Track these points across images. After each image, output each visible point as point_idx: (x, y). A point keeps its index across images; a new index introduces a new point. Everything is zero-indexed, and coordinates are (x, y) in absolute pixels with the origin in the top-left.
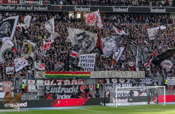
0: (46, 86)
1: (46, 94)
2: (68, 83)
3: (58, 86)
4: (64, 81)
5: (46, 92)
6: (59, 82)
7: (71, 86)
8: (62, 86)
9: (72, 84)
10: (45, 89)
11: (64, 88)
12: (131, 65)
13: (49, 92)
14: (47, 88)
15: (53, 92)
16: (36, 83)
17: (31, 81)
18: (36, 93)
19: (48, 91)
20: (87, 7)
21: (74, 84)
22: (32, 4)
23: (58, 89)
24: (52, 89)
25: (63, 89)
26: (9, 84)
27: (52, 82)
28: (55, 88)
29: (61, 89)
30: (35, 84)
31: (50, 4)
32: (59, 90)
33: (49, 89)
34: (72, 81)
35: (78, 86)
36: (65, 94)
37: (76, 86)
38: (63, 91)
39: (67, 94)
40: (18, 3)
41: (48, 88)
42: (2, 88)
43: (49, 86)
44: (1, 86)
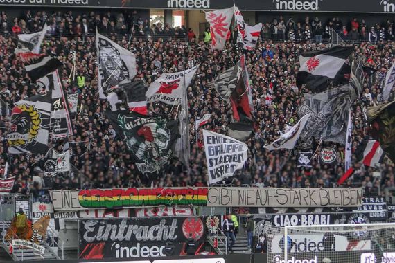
0: (86, 221)
1: (84, 243)
2: (148, 213)
3: (118, 222)
5: (86, 237)
7: (156, 221)
8: (130, 222)
9: (160, 214)
10: (83, 230)
11: (136, 226)
12: (326, 157)
13: (93, 238)
14: (86, 226)
15: (105, 237)
17: (41, 207)
18: (57, 239)
19: (90, 235)
21: (165, 215)
23: (118, 228)
24: (101, 228)
25: (133, 228)
28: (109, 226)
29: (126, 230)
30: (52, 215)
32: (121, 232)
33: (92, 230)
35: (174, 222)
36: (138, 244)
37: (169, 221)
38: (133, 236)
39: (143, 243)
41: (89, 227)
43: (93, 220)
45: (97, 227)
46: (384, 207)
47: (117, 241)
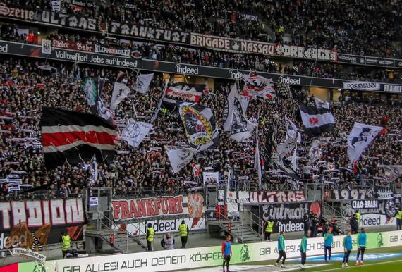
0: (263, 205)
4: (278, 195)
5: (264, 217)
6: (270, 196)
8: (285, 206)
9: (289, 200)
11: (288, 209)
14: (264, 208)
15: (274, 216)
16: (238, 198)
17: (230, 194)
18: (238, 218)
19: (266, 215)
20: (195, 68)
21: (292, 200)
22: (114, 54)
23: (279, 210)
24: (271, 210)
26: (198, 199)
27: (261, 197)
28: (275, 208)
29: (284, 211)
30: (236, 200)
31: (140, 57)
32: (281, 213)
33: (267, 211)
34: (289, 195)
35: (307, 205)
36: (290, 222)
38: (287, 215)
39: (292, 221)
40: (92, 49)
42: (187, 208)
43: (267, 204)
44: (185, 205)
45: (269, 209)
47: (280, 220)
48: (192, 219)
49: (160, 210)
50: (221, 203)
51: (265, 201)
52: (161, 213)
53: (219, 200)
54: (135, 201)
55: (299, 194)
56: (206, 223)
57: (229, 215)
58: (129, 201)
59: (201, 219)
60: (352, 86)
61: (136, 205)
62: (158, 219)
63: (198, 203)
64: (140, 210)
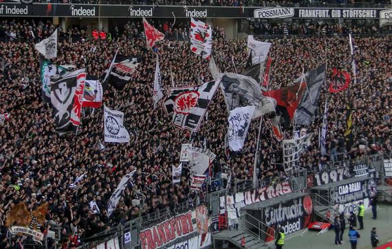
2: (272, 194)
4: (267, 191)
5: (266, 222)
6: (261, 194)
9: (278, 194)
11: (285, 208)
13: (270, 223)
14: (266, 213)
15: (274, 220)
16: (235, 202)
19: (268, 220)
23: (278, 211)
24: (272, 213)
27: (254, 196)
28: (275, 211)
29: (282, 211)
30: (234, 205)
33: (268, 215)
34: (276, 189)
35: (300, 200)
36: (288, 223)
38: (285, 216)
39: (289, 221)
42: (196, 225)
44: (194, 221)
45: (269, 213)
46: (367, 171)
47: (279, 223)
48: (200, 236)
49: (176, 233)
50: (222, 212)
51: (258, 200)
52: (177, 237)
53: (221, 208)
54: (156, 227)
55: (286, 185)
56: (212, 237)
57: (230, 224)
58: (152, 229)
59: (207, 234)
60: (264, 14)
61: (157, 231)
62: (175, 243)
63: (204, 216)
64: (161, 236)
